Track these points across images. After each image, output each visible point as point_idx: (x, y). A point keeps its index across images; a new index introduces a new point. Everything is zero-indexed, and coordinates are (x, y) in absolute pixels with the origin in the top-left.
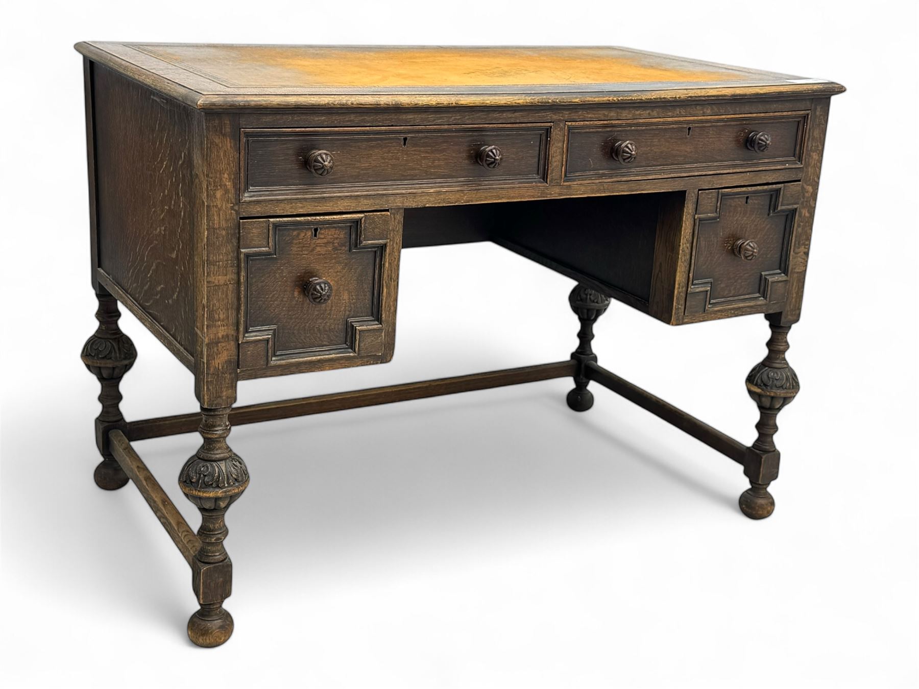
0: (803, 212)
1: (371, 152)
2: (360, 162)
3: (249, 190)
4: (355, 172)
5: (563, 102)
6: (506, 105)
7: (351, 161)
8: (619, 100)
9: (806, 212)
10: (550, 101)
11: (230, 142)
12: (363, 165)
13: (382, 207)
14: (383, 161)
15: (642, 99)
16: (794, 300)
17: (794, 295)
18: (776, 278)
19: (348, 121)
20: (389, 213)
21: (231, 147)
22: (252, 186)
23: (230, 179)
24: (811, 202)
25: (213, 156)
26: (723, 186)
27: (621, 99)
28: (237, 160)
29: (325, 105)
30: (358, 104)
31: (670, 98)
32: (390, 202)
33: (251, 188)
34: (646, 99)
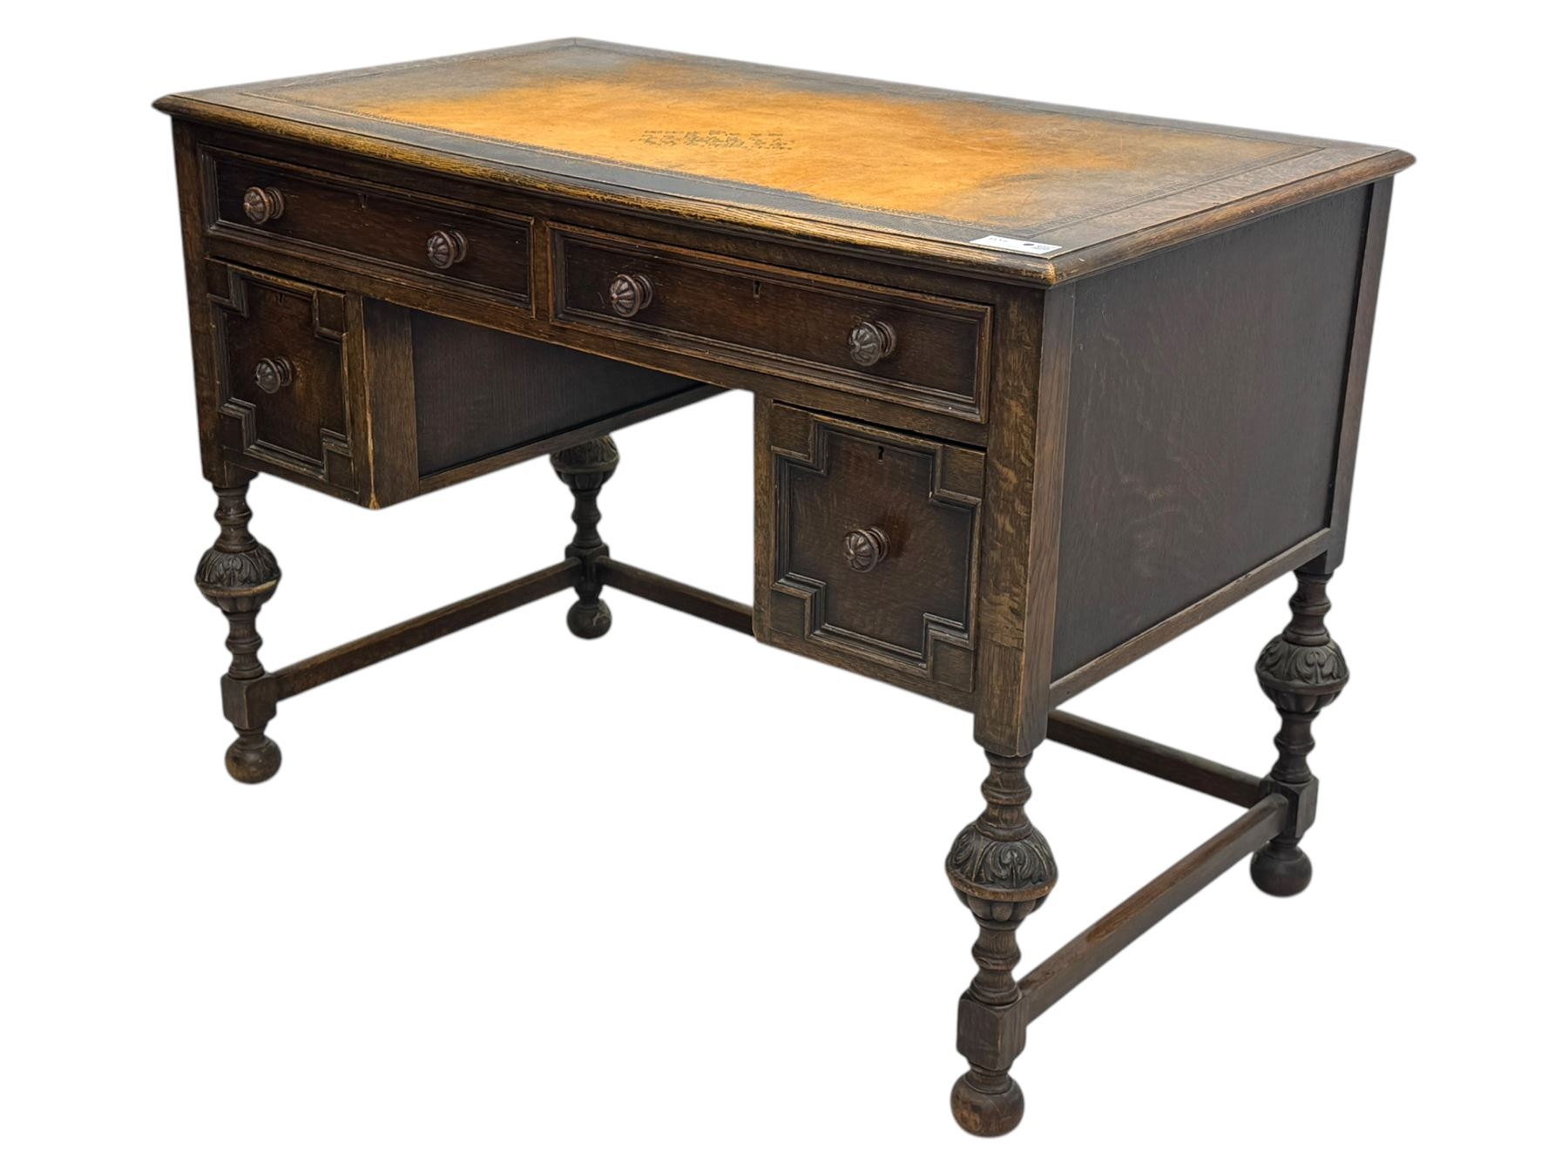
0: (1000, 522)
5: (525, 185)
6: (450, 172)
8: (603, 200)
9: (1007, 522)
10: (507, 179)
15: (640, 207)
16: (996, 701)
17: (997, 691)
18: (948, 636)
20: (342, 296)
24: (1016, 504)
26: (819, 409)
27: (608, 200)
31: (687, 215)
32: (345, 280)
33: (220, 220)
34: (647, 207)
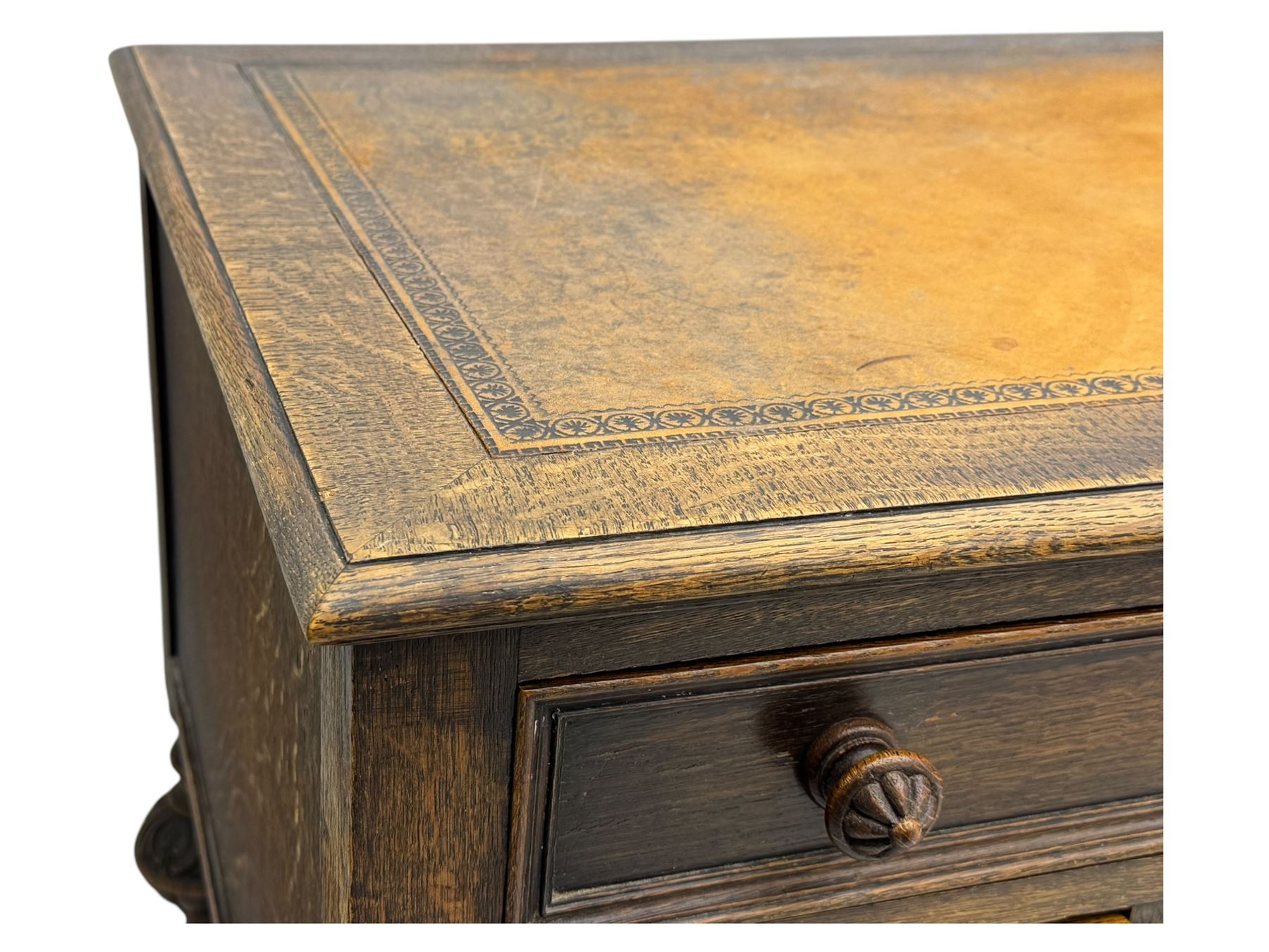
1: (1091, 700)
2: (1039, 741)
3: (548, 911)
4: (1011, 779)
7: (1006, 741)
11: (471, 745)
12: (1049, 752)
13: (1103, 905)
14: (1136, 726)
19: (1017, 603)
21: (473, 764)
22: (561, 891)
23: (463, 887)
25: (384, 809)
28: (497, 813)
29: (931, 566)
30: (1081, 547)
32: (1140, 881)
33: (556, 898)
